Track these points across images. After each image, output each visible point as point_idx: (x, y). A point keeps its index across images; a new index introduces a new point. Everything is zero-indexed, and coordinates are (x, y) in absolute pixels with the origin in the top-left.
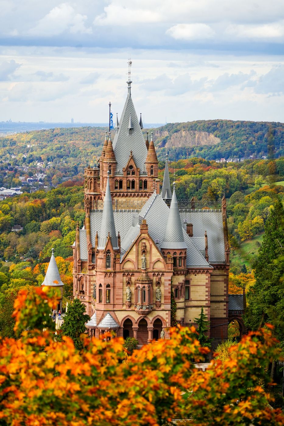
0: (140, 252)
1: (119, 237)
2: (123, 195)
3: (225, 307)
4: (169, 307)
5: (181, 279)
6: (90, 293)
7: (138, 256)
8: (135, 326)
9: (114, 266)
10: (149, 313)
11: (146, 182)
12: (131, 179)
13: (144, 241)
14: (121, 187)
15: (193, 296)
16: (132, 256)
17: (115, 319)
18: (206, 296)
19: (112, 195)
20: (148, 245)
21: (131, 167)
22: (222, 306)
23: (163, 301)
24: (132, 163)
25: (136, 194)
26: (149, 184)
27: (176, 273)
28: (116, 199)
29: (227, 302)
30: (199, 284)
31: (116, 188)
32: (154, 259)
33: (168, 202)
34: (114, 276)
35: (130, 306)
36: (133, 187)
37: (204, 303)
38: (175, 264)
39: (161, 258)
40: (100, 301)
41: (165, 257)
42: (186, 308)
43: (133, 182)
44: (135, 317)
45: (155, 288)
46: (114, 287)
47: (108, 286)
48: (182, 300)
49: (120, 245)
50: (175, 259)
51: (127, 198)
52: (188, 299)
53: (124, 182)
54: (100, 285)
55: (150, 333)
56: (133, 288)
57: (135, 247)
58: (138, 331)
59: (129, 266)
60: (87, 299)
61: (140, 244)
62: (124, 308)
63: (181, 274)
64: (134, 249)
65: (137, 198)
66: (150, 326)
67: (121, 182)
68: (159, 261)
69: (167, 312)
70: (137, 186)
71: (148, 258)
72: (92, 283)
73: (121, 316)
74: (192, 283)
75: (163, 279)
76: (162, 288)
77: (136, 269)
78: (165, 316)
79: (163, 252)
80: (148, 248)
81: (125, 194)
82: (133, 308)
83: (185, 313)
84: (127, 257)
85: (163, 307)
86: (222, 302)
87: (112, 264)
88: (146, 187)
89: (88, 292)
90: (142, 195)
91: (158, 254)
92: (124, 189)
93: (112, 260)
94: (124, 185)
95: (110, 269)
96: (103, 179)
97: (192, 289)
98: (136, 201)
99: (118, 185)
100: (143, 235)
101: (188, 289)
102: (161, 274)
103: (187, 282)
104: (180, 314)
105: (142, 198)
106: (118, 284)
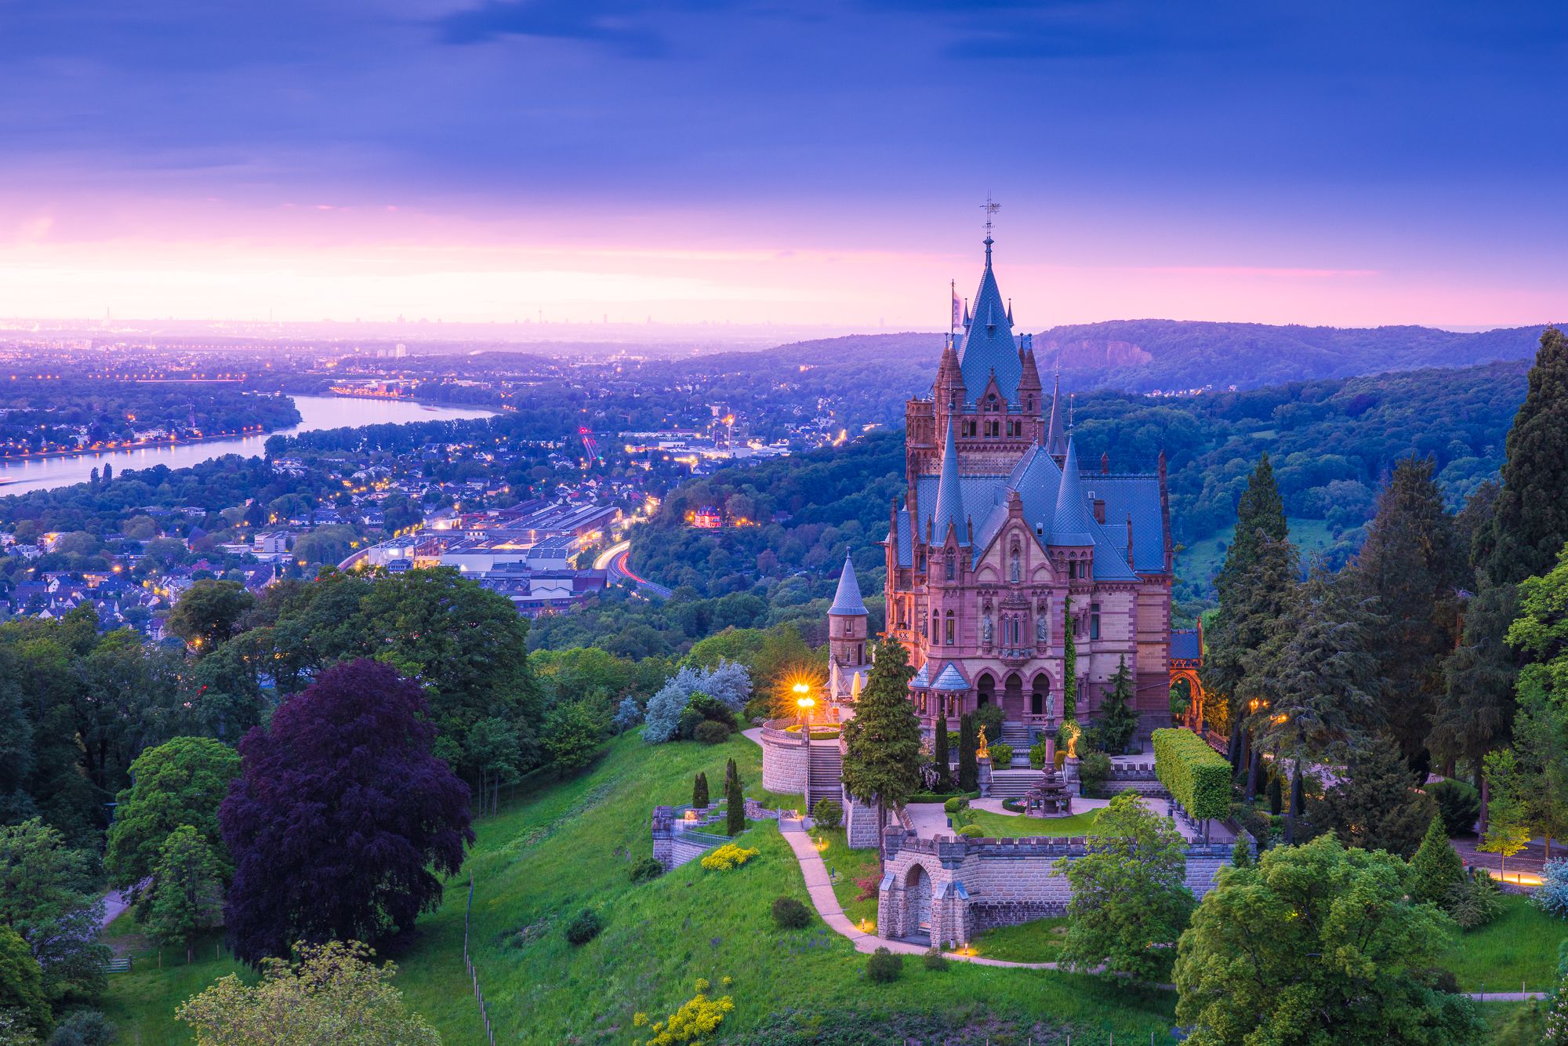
0: (1008, 553)
1: (970, 525)
2: (978, 449)
3: (1165, 654)
4: (1061, 652)
5: (1083, 601)
6: (916, 626)
7: (1003, 559)
8: (1000, 687)
9: (962, 577)
10: (1024, 663)
11: (1018, 425)
12: (992, 419)
13: (1016, 531)
14: (973, 433)
15: (1105, 632)
16: (994, 559)
17: (962, 673)
18: (1130, 632)
19: (957, 448)
20: (1022, 537)
21: (992, 397)
22: (1159, 650)
23: (1050, 642)
24: (992, 390)
25: (1002, 446)
26: (1025, 427)
27: (1073, 590)
28: (963, 454)
29: (1168, 644)
30: (1117, 609)
31: (964, 435)
32: (1034, 564)
33: (1060, 461)
34: (962, 595)
35: (990, 651)
36: (996, 434)
37: (1125, 646)
38: (1072, 574)
39: (1047, 563)
40: (935, 642)
41: (1052, 562)
42: (1092, 655)
43: (996, 425)
44: (1000, 670)
45: (1036, 617)
46: (961, 616)
47: (950, 613)
48: (1086, 639)
49: (971, 539)
50: (1072, 564)
51: (985, 454)
52: (1096, 637)
53: (980, 423)
54: (936, 612)
55: (1027, 701)
56: (995, 618)
57: (999, 541)
58: (1005, 696)
59: (986, 577)
60: (911, 636)
61: (1009, 536)
62: (979, 653)
63: (1083, 592)
64: (998, 546)
65: (1002, 454)
66: (1027, 687)
67: (973, 425)
68: (1042, 567)
69: (1058, 661)
70: (1003, 431)
71: (1022, 562)
72: (920, 608)
73: (973, 669)
74: (1103, 608)
75: (1049, 600)
76: (1048, 617)
77: (1002, 583)
78: (1053, 668)
79: (1050, 549)
80: (1023, 544)
81: (982, 446)
82: (995, 653)
83: (1091, 663)
84: (985, 562)
85: (1049, 653)
86: (1158, 643)
87: (957, 573)
88: (1018, 433)
89: (913, 625)
90: (1012, 448)
91: (1042, 555)
92: (980, 438)
93: (957, 565)
94: (980, 429)
95: (953, 583)
96: (941, 418)
97: (1104, 619)
98: (1001, 458)
99: (967, 430)
100: (1014, 520)
101: (1096, 619)
102: (1046, 591)
103: (1095, 606)
104: (1081, 666)
105: (1011, 454)
106: (969, 611)
